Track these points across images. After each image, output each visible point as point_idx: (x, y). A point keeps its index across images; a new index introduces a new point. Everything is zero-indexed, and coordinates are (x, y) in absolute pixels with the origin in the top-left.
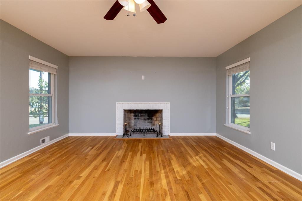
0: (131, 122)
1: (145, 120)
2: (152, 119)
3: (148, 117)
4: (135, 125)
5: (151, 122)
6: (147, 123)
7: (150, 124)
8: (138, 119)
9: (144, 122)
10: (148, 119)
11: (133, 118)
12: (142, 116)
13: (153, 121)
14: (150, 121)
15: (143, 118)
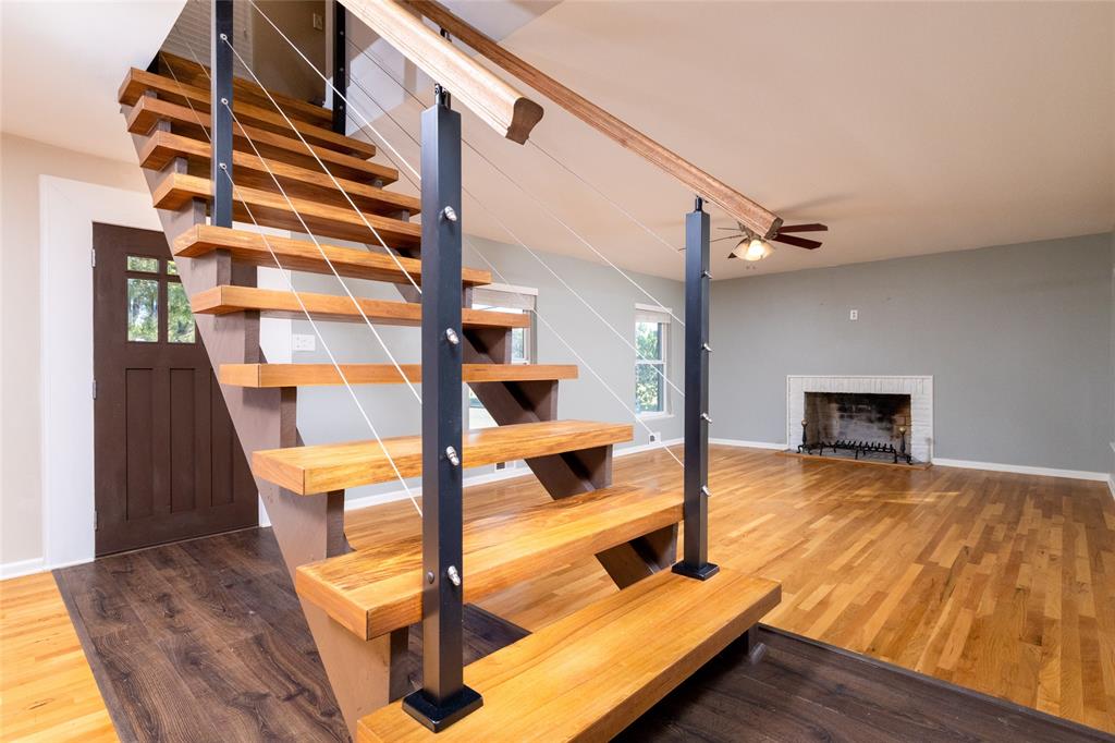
0: (831, 425)
1: (871, 421)
2: (891, 421)
3: (878, 416)
4: (841, 433)
5: (890, 429)
6: (875, 429)
7: (885, 433)
8: (851, 417)
9: (868, 427)
10: (880, 420)
11: (837, 414)
12: (860, 410)
13: (895, 427)
14: (884, 424)
15: (864, 416)
